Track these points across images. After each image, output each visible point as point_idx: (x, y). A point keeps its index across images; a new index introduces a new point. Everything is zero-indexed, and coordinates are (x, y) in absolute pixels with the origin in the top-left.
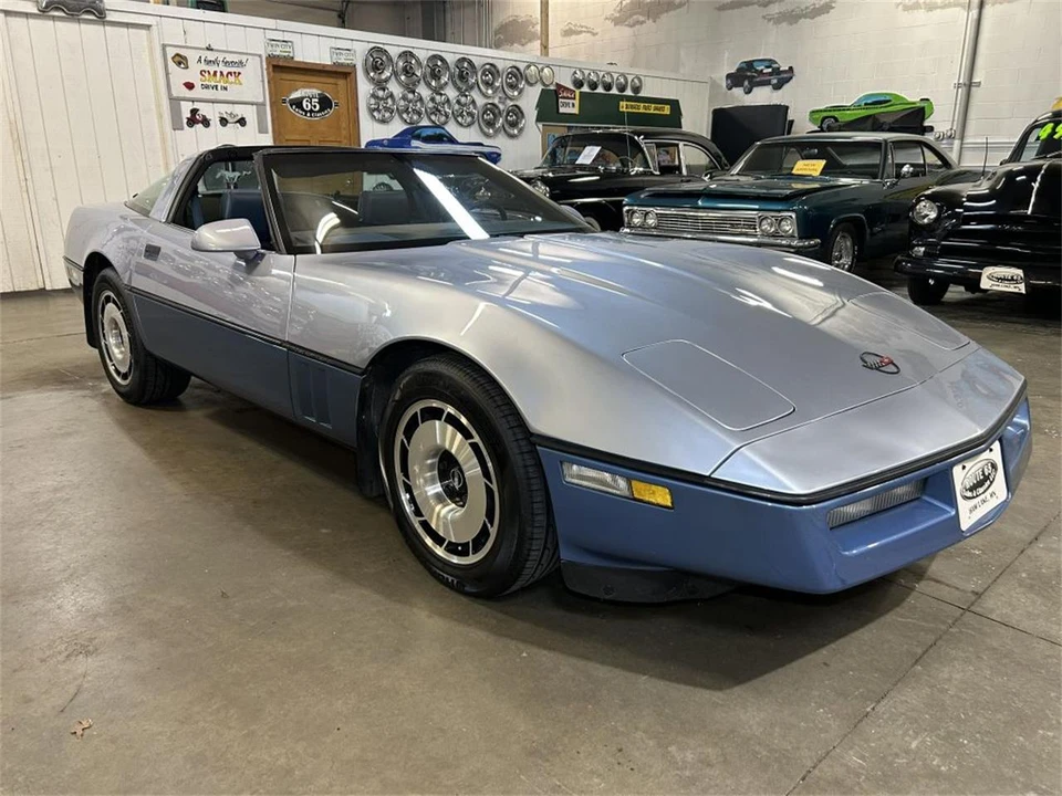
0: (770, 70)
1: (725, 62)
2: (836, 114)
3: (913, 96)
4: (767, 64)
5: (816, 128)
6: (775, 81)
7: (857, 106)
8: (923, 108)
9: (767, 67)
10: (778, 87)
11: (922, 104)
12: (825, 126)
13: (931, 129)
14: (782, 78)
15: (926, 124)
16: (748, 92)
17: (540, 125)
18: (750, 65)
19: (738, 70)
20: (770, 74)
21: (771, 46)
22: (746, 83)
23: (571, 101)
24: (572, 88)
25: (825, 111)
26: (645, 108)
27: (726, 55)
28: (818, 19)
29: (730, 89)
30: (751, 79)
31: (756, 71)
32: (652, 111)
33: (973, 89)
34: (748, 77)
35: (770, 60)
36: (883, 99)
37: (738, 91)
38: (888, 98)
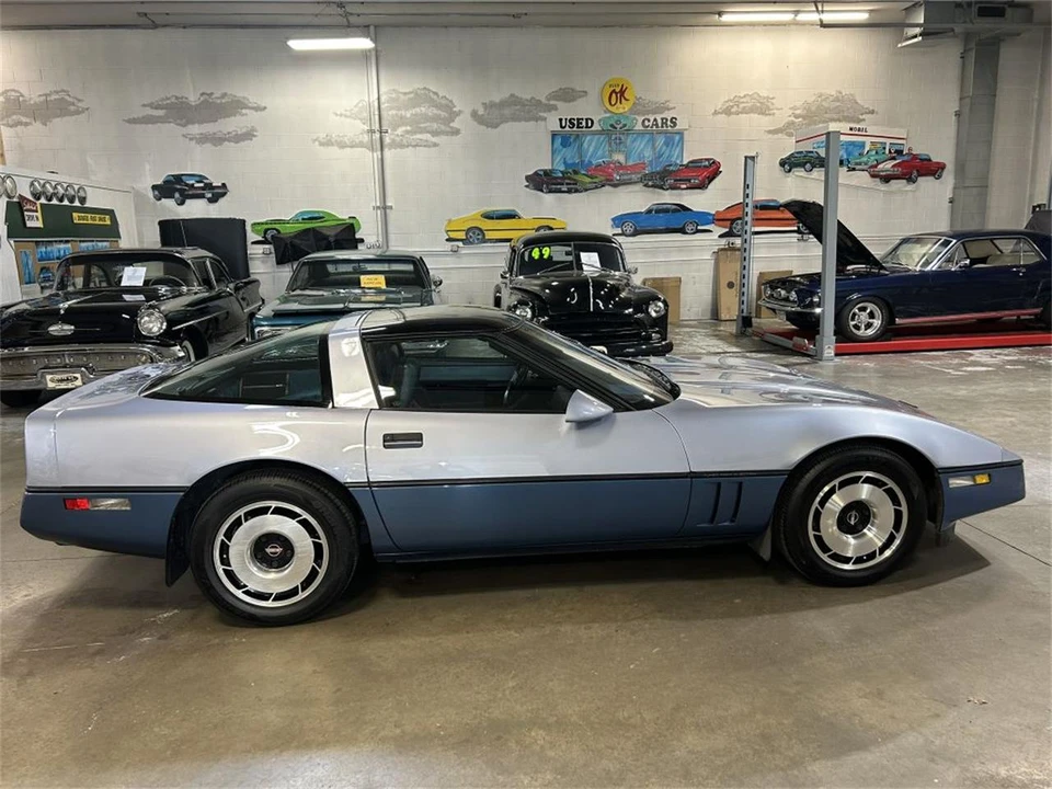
0: (202, 185)
1: (147, 173)
2: (277, 226)
3: (343, 215)
4: (198, 179)
5: (260, 239)
6: (210, 195)
7: (295, 221)
8: (352, 225)
9: (198, 182)
10: (213, 200)
11: (351, 221)
12: (269, 237)
13: (362, 241)
14: (217, 193)
15: (357, 236)
16: (182, 203)
17: (12, 242)
18: (178, 178)
19: (164, 182)
20: (203, 188)
21: (197, 162)
22: (177, 195)
23: (35, 214)
24: (31, 198)
25: (266, 223)
26: (92, 219)
27: (147, 167)
28: (242, 144)
29: (160, 199)
30: (182, 192)
31: (187, 185)
32: (97, 222)
33: (388, 211)
34: (178, 190)
35: (200, 176)
36: (316, 215)
37: (169, 203)
38: (321, 215)
